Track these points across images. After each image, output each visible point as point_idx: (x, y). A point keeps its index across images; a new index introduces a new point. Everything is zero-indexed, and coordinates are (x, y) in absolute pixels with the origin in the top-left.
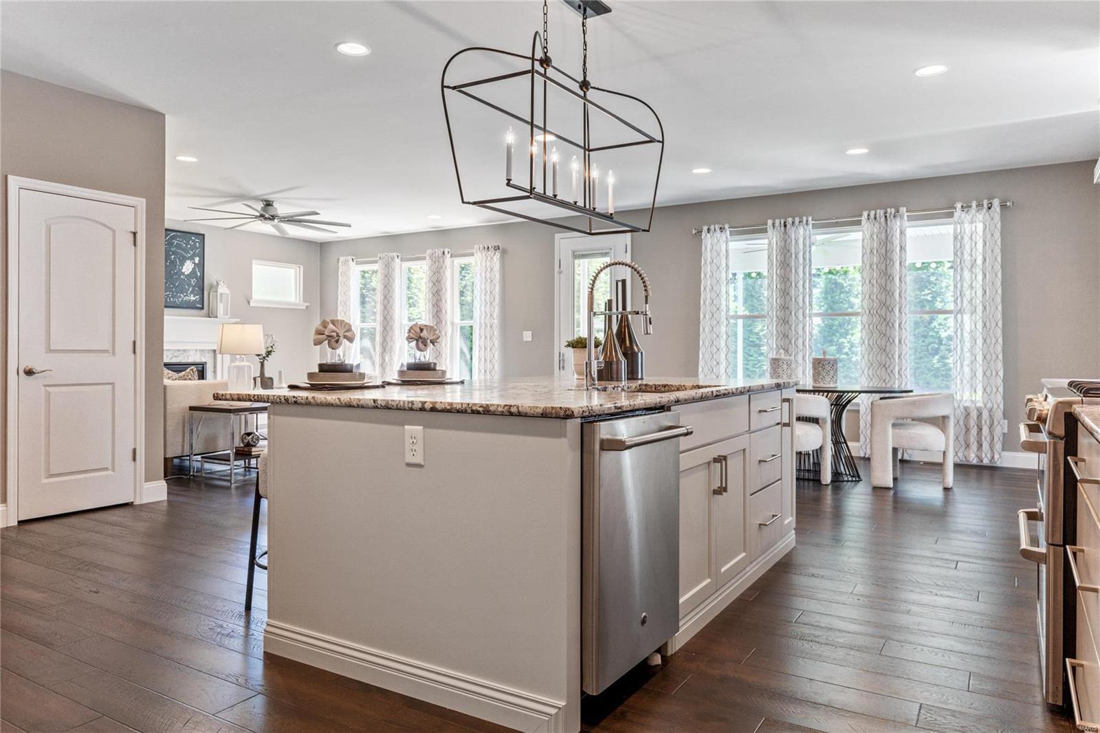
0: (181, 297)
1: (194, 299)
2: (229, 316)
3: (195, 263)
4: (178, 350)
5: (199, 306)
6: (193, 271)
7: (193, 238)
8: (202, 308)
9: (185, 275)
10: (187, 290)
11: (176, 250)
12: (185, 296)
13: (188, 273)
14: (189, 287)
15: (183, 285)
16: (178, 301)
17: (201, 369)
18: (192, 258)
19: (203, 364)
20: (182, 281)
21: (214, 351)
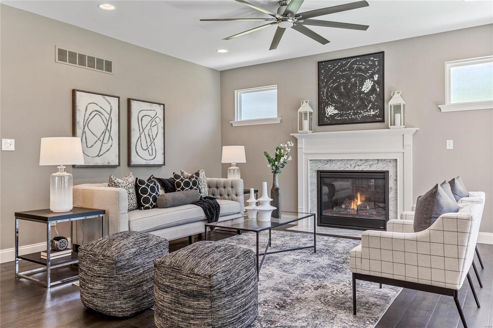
0: (361, 113)
1: (373, 113)
2: (404, 126)
3: (374, 81)
4: (361, 160)
5: (380, 118)
6: (373, 90)
7: (372, 58)
8: (383, 121)
9: (365, 93)
10: (367, 106)
11: (356, 73)
12: (365, 112)
13: (368, 91)
14: (369, 104)
15: (363, 102)
16: (359, 117)
17: (383, 177)
18: (371, 77)
19: (384, 173)
20: (362, 99)
21: (396, 160)
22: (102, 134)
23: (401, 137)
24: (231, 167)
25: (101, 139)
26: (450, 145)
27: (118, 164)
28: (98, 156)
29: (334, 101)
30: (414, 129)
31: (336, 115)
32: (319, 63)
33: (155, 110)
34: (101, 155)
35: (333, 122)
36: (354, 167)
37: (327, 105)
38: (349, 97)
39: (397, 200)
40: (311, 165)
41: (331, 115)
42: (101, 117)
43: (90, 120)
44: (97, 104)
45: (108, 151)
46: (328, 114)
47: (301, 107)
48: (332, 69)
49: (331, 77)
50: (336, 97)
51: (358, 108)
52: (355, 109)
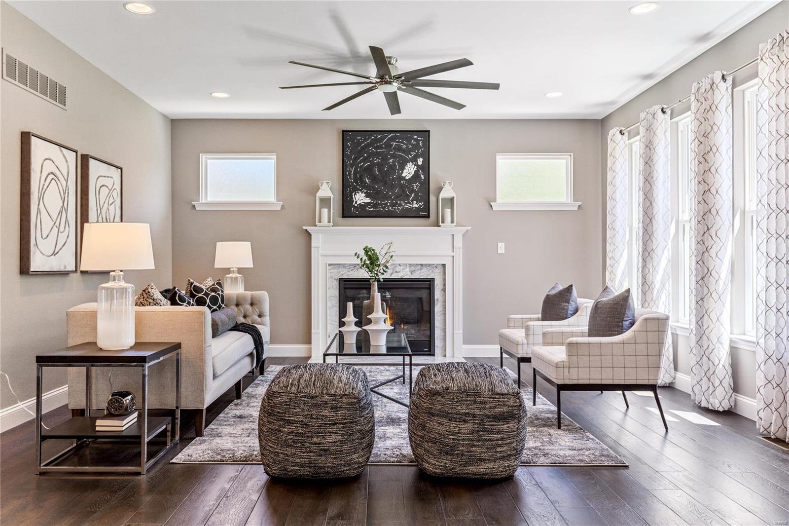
0: (401, 205)
1: (417, 206)
2: (455, 224)
3: (417, 165)
5: (423, 213)
6: (416, 176)
7: (415, 137)
8: (428, 217)
9: (406, 180)
10: (408, 196)
11: (394, 153)
12: (406, 203)
13: (410, 177)
14: (411, 193)
15: (403, 191)
16: (398, 209)
17: (428, 286)
18: (414, 160)
19: (430, 281)
20: (402, 187)
21: (444, 265)
22: (59, 215)
23: (450, 237)
24: (229, 274)
25: (57, 224)
26: (501, 248)
27: (74, 270)
28: (54, 254)
29: (364, 186)
30: (465, 229)
31: (367, 204)
32: (343, 132)
33: (112, 178)
34: (57, 253)
35: (363, 213)
36: (391, 275)
37: (356, 190)
38: (385, 184)
39: (445, 314)
40: (331, 271)
41: (360, 204)
42: (57, 184)
43: (46, 190)
44: (53, 162)
45: (64, 245)
46: (356, 203)
47: (320, 190)
48: (362, 143)
49: (360, 153)
50: (367, 181)
51: (398, 197)
52: (393, 199)
